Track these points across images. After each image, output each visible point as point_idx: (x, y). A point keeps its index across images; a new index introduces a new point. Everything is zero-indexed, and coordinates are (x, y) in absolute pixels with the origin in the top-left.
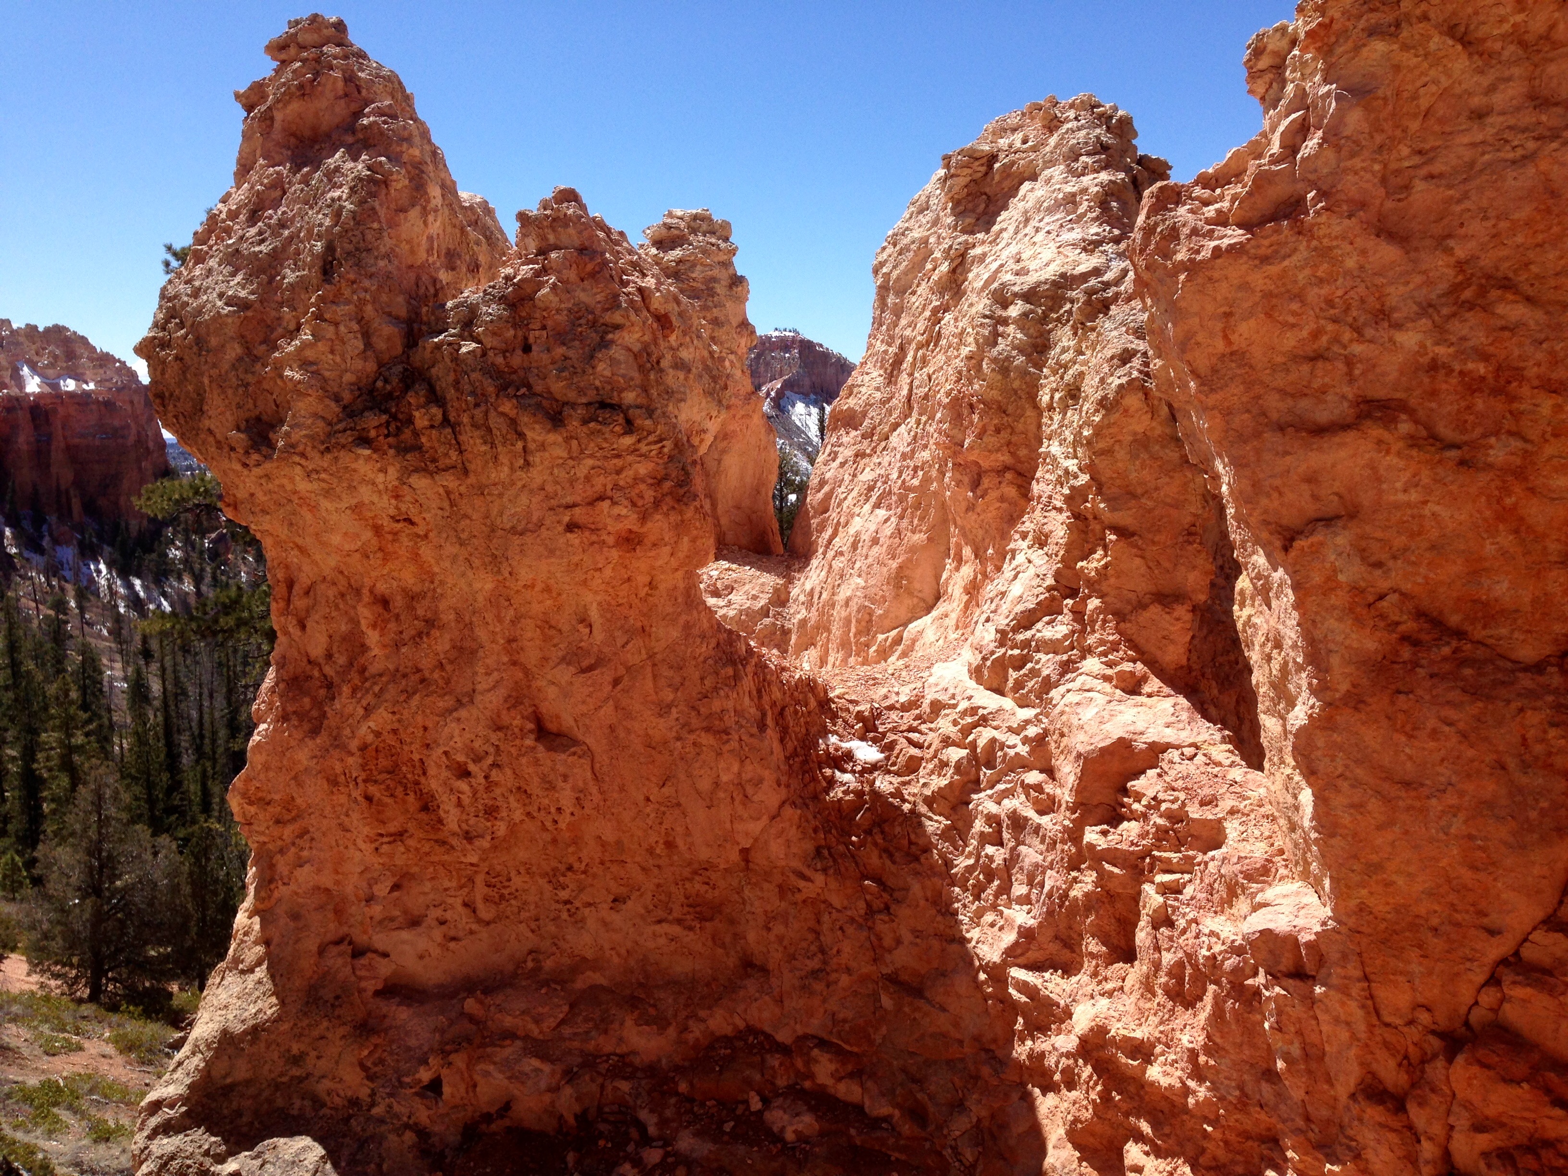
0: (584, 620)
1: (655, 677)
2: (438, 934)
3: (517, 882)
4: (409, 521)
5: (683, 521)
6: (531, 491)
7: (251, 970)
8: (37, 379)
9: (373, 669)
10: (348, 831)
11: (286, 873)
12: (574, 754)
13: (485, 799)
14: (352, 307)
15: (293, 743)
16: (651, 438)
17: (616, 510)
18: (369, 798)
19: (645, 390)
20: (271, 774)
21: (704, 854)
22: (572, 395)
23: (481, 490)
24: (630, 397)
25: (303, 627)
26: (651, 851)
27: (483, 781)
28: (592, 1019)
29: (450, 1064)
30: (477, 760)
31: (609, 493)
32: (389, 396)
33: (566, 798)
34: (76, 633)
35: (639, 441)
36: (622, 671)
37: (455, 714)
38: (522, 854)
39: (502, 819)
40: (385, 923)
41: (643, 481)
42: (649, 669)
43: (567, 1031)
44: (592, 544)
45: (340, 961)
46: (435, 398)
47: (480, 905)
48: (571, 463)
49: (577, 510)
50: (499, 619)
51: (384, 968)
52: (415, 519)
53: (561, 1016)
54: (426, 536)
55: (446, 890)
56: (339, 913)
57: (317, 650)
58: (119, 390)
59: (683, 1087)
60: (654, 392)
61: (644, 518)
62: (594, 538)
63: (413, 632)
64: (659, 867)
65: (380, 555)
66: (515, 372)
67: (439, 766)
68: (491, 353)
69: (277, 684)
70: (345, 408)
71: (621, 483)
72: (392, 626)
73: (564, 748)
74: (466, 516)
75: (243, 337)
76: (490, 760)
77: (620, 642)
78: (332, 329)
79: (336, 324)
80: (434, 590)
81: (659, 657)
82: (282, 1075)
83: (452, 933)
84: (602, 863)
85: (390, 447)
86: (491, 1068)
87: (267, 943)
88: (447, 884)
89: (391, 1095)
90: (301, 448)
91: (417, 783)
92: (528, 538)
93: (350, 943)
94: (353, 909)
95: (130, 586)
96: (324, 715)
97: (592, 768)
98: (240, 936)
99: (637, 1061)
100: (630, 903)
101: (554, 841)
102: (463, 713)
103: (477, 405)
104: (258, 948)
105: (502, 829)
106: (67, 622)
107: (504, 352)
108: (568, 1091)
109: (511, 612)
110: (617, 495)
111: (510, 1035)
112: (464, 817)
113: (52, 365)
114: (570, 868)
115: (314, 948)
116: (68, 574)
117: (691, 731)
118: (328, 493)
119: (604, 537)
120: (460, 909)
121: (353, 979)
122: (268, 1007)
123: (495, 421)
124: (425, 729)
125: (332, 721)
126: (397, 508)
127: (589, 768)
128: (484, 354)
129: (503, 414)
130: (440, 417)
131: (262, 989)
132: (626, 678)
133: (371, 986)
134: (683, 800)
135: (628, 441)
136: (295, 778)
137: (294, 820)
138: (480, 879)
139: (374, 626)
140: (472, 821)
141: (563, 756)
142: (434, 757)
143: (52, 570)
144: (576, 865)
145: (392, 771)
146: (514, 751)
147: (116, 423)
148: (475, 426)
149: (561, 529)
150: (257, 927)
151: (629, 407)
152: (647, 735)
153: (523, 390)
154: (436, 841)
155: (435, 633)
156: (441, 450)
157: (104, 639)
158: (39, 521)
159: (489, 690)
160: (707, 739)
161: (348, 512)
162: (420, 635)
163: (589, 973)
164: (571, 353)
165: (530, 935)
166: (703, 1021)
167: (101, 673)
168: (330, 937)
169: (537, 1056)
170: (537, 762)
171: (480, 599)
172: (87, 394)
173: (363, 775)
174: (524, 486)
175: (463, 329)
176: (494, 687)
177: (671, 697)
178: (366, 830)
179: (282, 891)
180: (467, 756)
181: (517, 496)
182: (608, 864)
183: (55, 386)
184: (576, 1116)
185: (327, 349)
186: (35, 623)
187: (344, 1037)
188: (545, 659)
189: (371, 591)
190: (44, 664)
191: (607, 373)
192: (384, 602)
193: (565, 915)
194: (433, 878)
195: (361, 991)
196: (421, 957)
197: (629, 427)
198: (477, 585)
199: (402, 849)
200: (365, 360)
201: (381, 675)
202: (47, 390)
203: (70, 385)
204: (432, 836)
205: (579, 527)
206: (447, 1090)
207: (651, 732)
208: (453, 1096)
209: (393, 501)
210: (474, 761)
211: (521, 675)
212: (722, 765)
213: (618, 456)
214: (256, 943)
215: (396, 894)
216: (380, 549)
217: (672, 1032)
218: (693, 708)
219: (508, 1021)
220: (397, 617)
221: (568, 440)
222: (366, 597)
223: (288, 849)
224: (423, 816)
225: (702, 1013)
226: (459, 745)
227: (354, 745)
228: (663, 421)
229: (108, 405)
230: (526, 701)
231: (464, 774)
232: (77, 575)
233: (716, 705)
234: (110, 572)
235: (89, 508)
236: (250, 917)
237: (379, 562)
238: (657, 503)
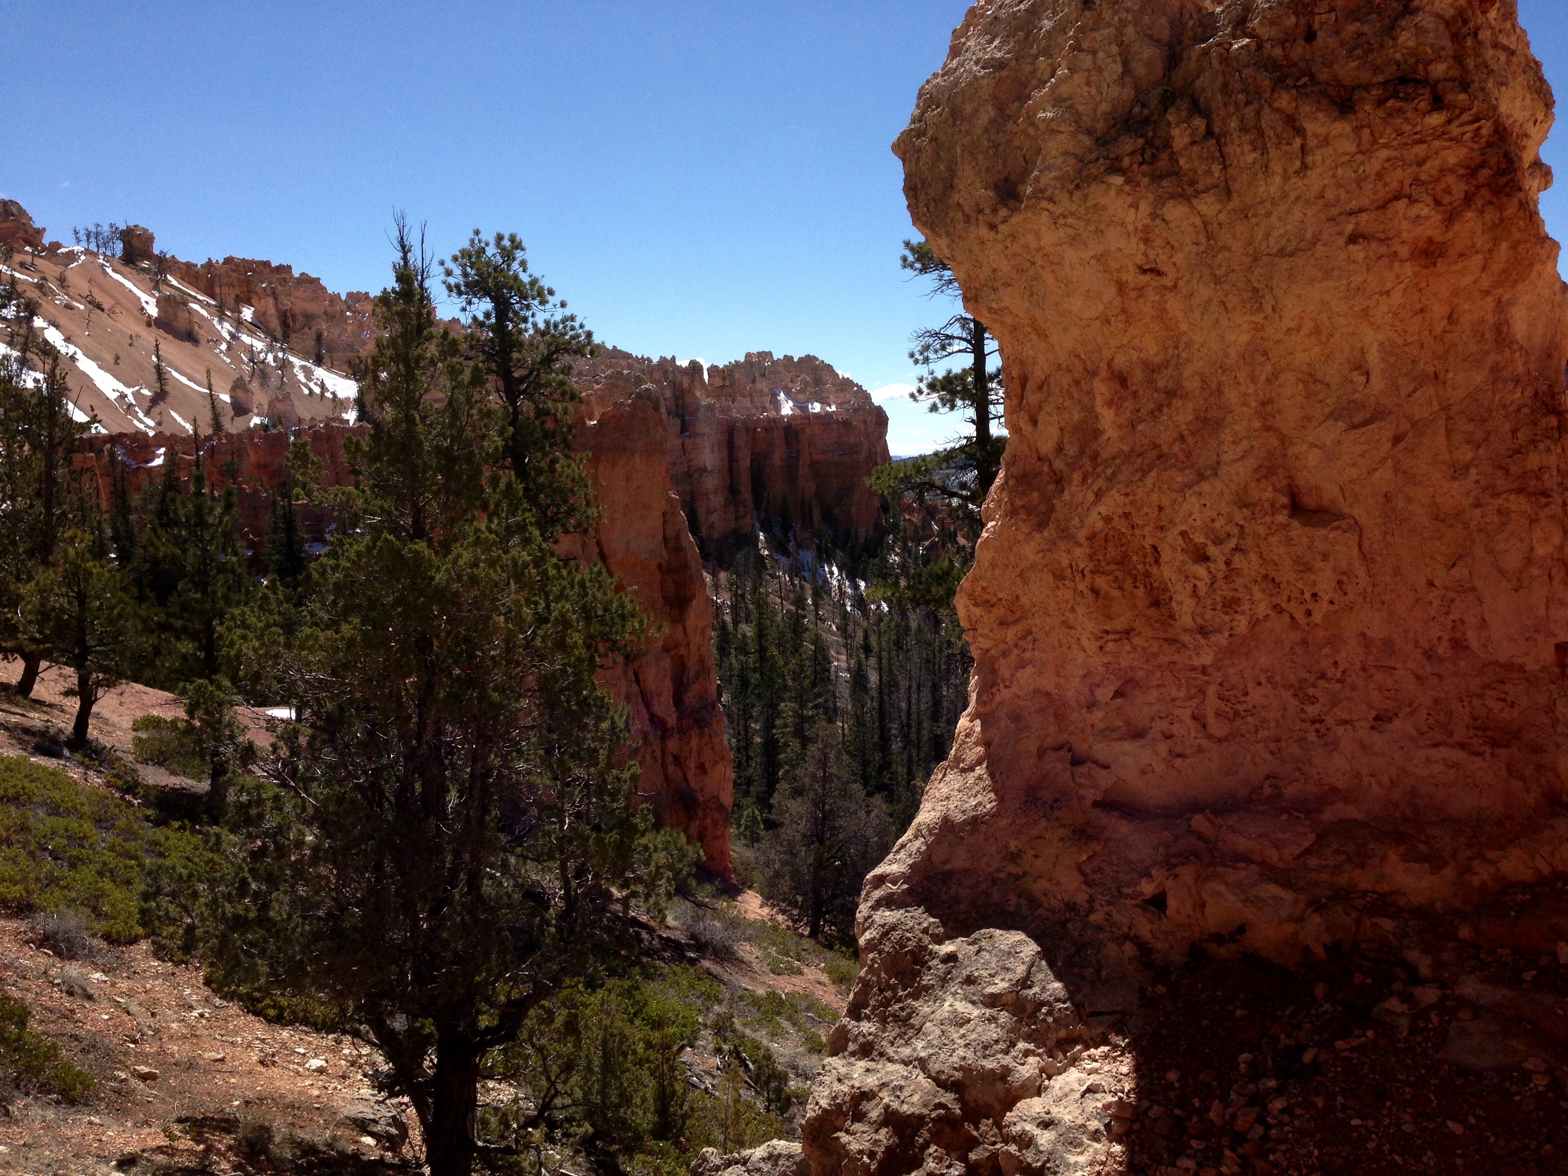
0: (1361, 367)
1: (1449, 433)
2: (1163, 747)
3: (1256, 695)
4: (1158, 273)
5: (1502, 220)
6: (1307, 202)
7: (971, 769)
8: (791, 403)
9: (1105, 454)
10: (1072, 628)
11: (1008, 676)
12: (1338, 528)
13: (1223, 590)
14: (1112, 30)
15: (1021, 537)
16: (1465, 117)
17: (1415, 210)
18: (1096, 592)
19: (1459, 59)
20: (998, 572)
21: (1506, 652)
22: (1365, 76)
23: (1244, 213)
24: (1439, 69)
25: (1034, 422)
26: (1429, 655)
27: (1223, 567)
28: (1345, 852)
29: (1176, 876)
30: (1218, 542)
31: (1407, 190)
32: (1146, 121)
33: (1325, 582)
34: (811, 626)
35: (1449, 122)
36: (1405, 426)
37: (1196, 488)
38: (1264, 659)
39: (1243, 613)
40: (1107, 733)
41: (1452, 171)
42: (1442, 422)
43: (1312, 861)
44: (1380, 258)
45: (1059, 766)
46: (1197, 108)
47: (1211, 720)
48: (1360, 158)
49: (1364, 216)
50: (1253, 379)
51: (1105, 779)
52: (1164, 268)
53: (1306, 844)
54: (1175, 286)
55: (1173, 700)
56: (1060, 717)
57: (1047, 447)
58: (856, 411)
59: (1465, 932)
60: (1470, 62)
61: (1450, 218)
62: (1383, 250)
63: (1152, 406)
64: (1439, 676)
65: (1122, 317)
66: (1295, 65)
67: (1174, 550)
68: (1268, 45)
69: (1006, 482)
70: (1097, 139)
71: (1424, 177)
72: (1129, 404)
73: (1323, 524)
74: (1225, 248)
75: (996, 98)
76: (1232, 543)
77: (1404, 392)
78: (1089, 58)
79: (1094, 53)
80: (1178, 355)
81: (1456, 408)
82: (998, 870)
83: (1178, 749)
84: (1364, 669)
85: (1144, 176)
86: (1222, 888)
87: (987, 744)
88: (1174, 693)
89: (1109, 903)
90: (1049, 192)
91: (1147, 575)
92: (1299, 260)
93: (1069, 750)
94: (1074, 717)
95: (856, 587)
96: (1052, 509)
97: (1360, 545)
98: (962, 737)
99: (1402, 902)
100: (1397, 723)
101: (1304, 643)
102: (1205, 487)
103: (1248, 103)
104: (979, 748)
105: (1242, 624)
106: (804, 617)
107: (1283, 43)
108: (1315, 920)
109: (1268, 368)
110: (1416, 192)
111: (1241, 858)
112: (1200, 610)
113: (803, 391)
114: (1323, 676)
115: (1034, 749)
116: (807, 575)
117: (1495, 495)
118: (1074, 240)
119: (1397, 247)
120: (1189, 721)
121: (1072, 785)
122: (987, 802)
123: (1268, 119)
124: (1161, 509)
125: (1060, 511)
126: (1145, 254)
127: (1356, 545)
128: (1259, 47)
129: (1278, 110)
130: (1203, 129)
131: (982, 784)
132: (1410, 435)
133: (1090, 795)
134: (1479, 584)
135: (1436, 119)
136: (1021, 575)
137: (1017, 621)
138: (1212, 690)
139: (1110, 404)
140: (1209, 615)
141: (1323, 532)
142: (1169, 539)
143: (795, 571)
144: (1330, 673)
145: (1122, 561)
146: (1262, 530)
147: (852, 440)
148: (1244, 129)
149: (1341, 241)
150: (978, 729)
151: (1437, 83)
152: (1436, 504)
153: (1305, 80)
154: (1166, 639)
155: (1177, 402)
156: (1201, 168)
157: (833, 633)
158: (786, 527)
159: (1235, 461)
160: (1517, 504)
161: (1093, 262)
162: (1160, 408)
163: (1340, 805)
164: (1366, 29)
165: (1267, 756)
166: (1494, 863)
167: (830, 663)
168: (1049, 742)
169: (1277, 882)
170: (1289, 542)
171: (1233, 353)
172: (829, 415)
173: (1091, 566)
174: (1298, 198)
175: (1234, 28)
176: (1243, 457)
177: (1470, 455)
178: (1091, 626)
179: (1004, 694)
180: (1207, 536)
181: (1289, 211)
182: (1372, 670)
183: (804, 409)
184: (1325, 946)
185: (1084, 81)
186: (779, 618)
187: (1061, 839)
188: (1309, 419)
189: (1109, 365)
190: (784, 652)
191: (1411, 44)
192: (1121, 379)
193: (1312, 737)
194: (1158, 686)
195: (1080, 798)
196: (1143, 772)
197: (1438, 103)
198: (1230, 337)
199: (1128, 648)
200: (1123, 86)
201: (1114, 458)
202: (798, 412)
203: (816, 408)
204: (1162, 635)
205: (1365, 237)
206: (1172, 904)
207: (1439, 500)
208: (1178, 912)
209: (1142, 246)
210: (1214, 543)
211: (1275, 442)
212: (1538, 534)
213: (1421, 141)
214: (976, 744)
215: (1119, 701)
216: (1124, 311)
217: (1449, 872)
218: (1500, 467)
219: (1242, 844)
220: (1135, 394)
221: (1357, 129)
222: (1104, 373)
223: (1011, 652)
224: (1153, 612)
225: (1491, 855)
226: (1199, 523)
227: (1082, 535)
228: (1481, 96)
229: (846, 424)
230: (1280, 472)
231: (1203, 558)
232: (814, 575)
233: (1533, 461)
234: (840, 574)
235: (827, 516)
236: (971, 721)
237: (1121, 325)
238: (1468, 199)
